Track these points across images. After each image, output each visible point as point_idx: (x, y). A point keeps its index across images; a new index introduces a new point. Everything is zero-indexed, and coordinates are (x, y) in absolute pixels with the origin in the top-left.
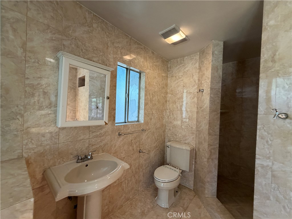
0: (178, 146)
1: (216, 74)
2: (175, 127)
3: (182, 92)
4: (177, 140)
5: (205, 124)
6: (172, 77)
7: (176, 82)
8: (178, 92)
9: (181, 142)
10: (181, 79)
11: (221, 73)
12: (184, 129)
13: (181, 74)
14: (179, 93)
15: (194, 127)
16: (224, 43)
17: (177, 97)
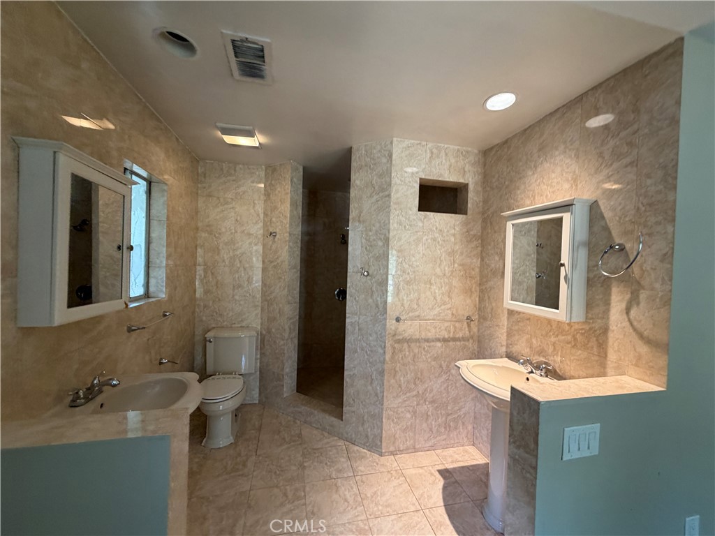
0: (226, 335)
1: (295, 212)
2: (219, 300)
3: (233, 231)
4: (225, 323)
5: (280, 288)
6: (210, 195)
7: (219, 210)
8: (224, 230)
9: (233, 326)
10: (231, 206)
11: (301, 212)
12: (239, 301)
13: (230, 195)
14: (227, 231)
15: (259, 296)
16: (304, 168)
17: (222, 239)
